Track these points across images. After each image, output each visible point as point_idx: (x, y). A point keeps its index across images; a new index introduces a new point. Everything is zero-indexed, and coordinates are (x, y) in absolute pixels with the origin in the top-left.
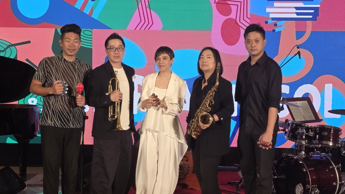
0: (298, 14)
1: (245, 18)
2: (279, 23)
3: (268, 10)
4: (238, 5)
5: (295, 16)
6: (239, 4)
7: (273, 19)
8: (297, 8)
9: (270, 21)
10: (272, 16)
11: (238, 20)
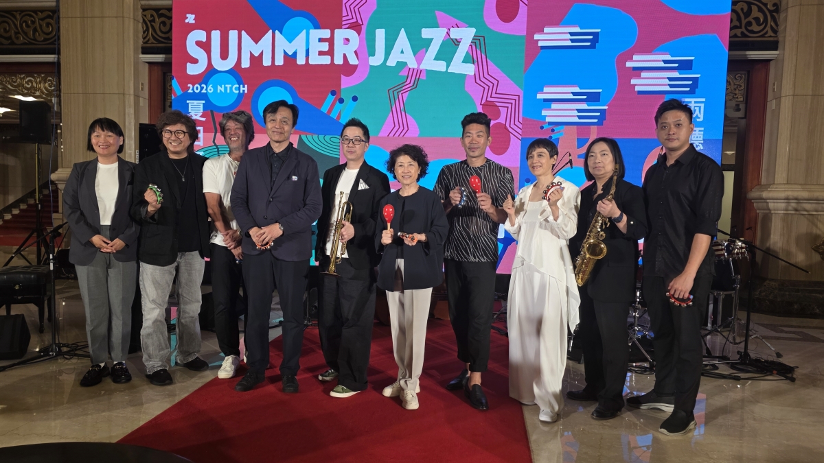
0: (580, 117)
1: (517, 123)
2: (557, 129)
3: (544, 113)
4: (508, 107)
5: (577, 120)
6: (509, 105)
7: (550, 123)
8: (579, 111)
9: (546, 127)
10: (548, 120)
11: (508, 125)
